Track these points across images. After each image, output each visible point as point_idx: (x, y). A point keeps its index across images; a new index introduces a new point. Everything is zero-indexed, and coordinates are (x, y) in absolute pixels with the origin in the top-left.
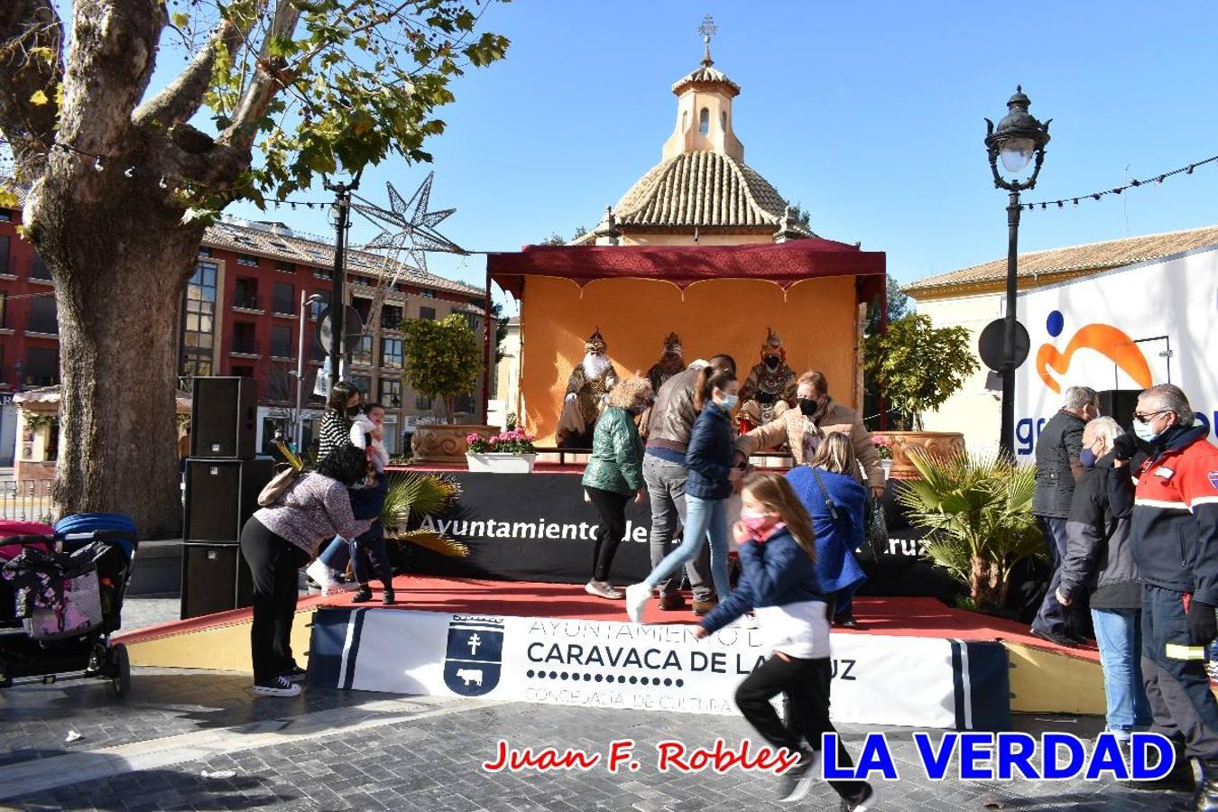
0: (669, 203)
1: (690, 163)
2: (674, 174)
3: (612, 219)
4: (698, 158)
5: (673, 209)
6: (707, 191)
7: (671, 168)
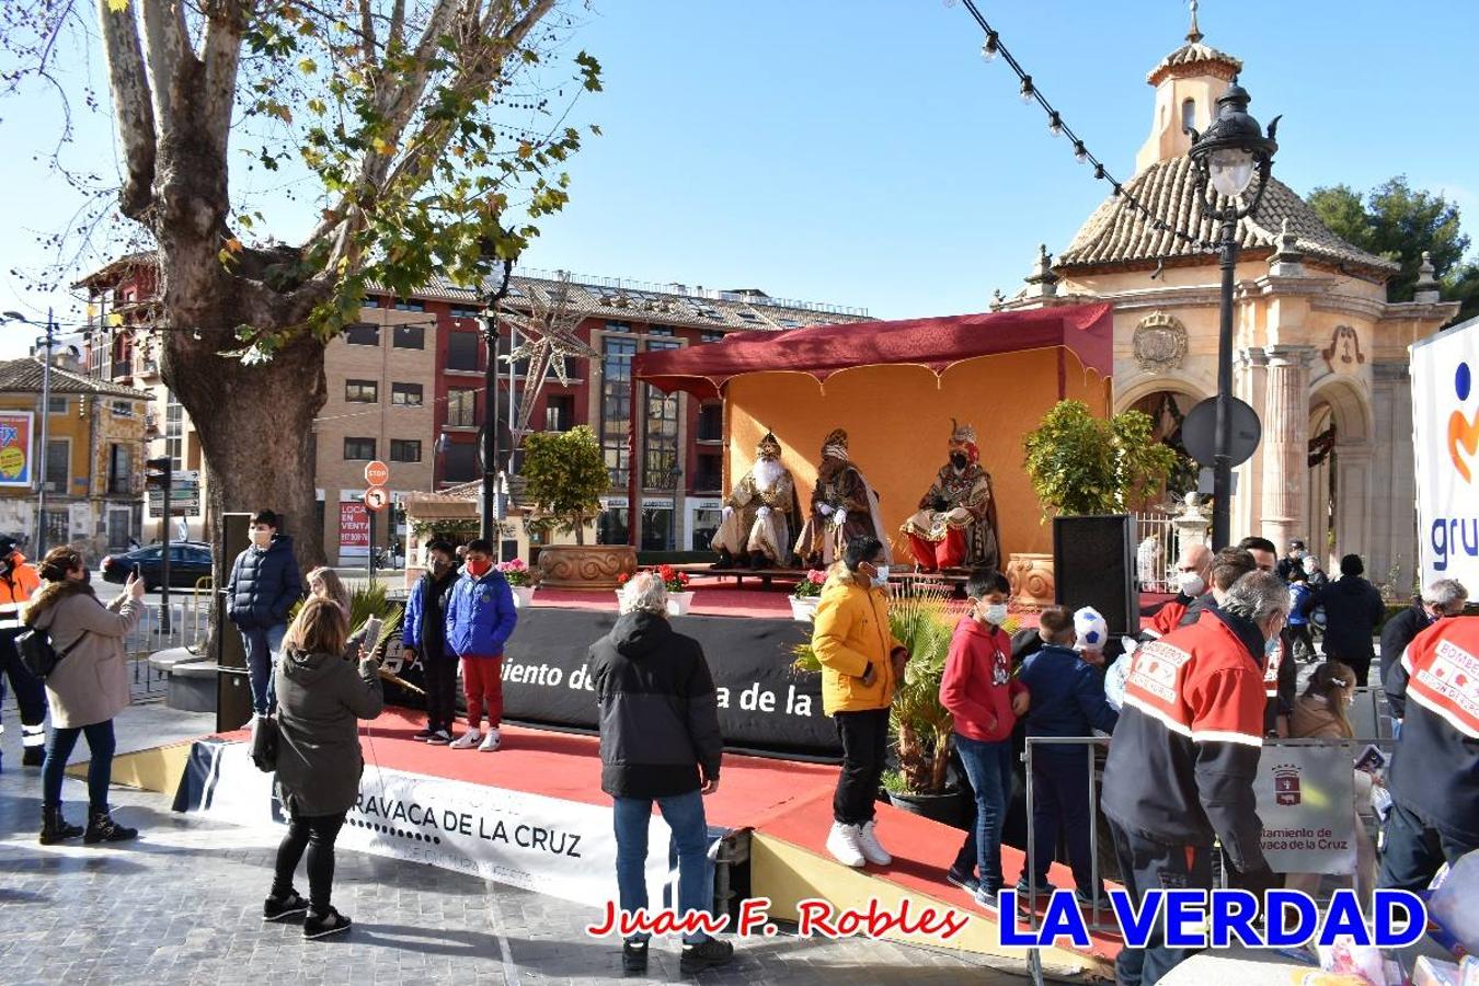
0: (1130, 230)
1: (1163, 175)
2: (1141, 191)
3: (1046, 261)
4: (1176, 166)
5: (1133, 238)
6: (1182, 208)
7: (1138, 184)
